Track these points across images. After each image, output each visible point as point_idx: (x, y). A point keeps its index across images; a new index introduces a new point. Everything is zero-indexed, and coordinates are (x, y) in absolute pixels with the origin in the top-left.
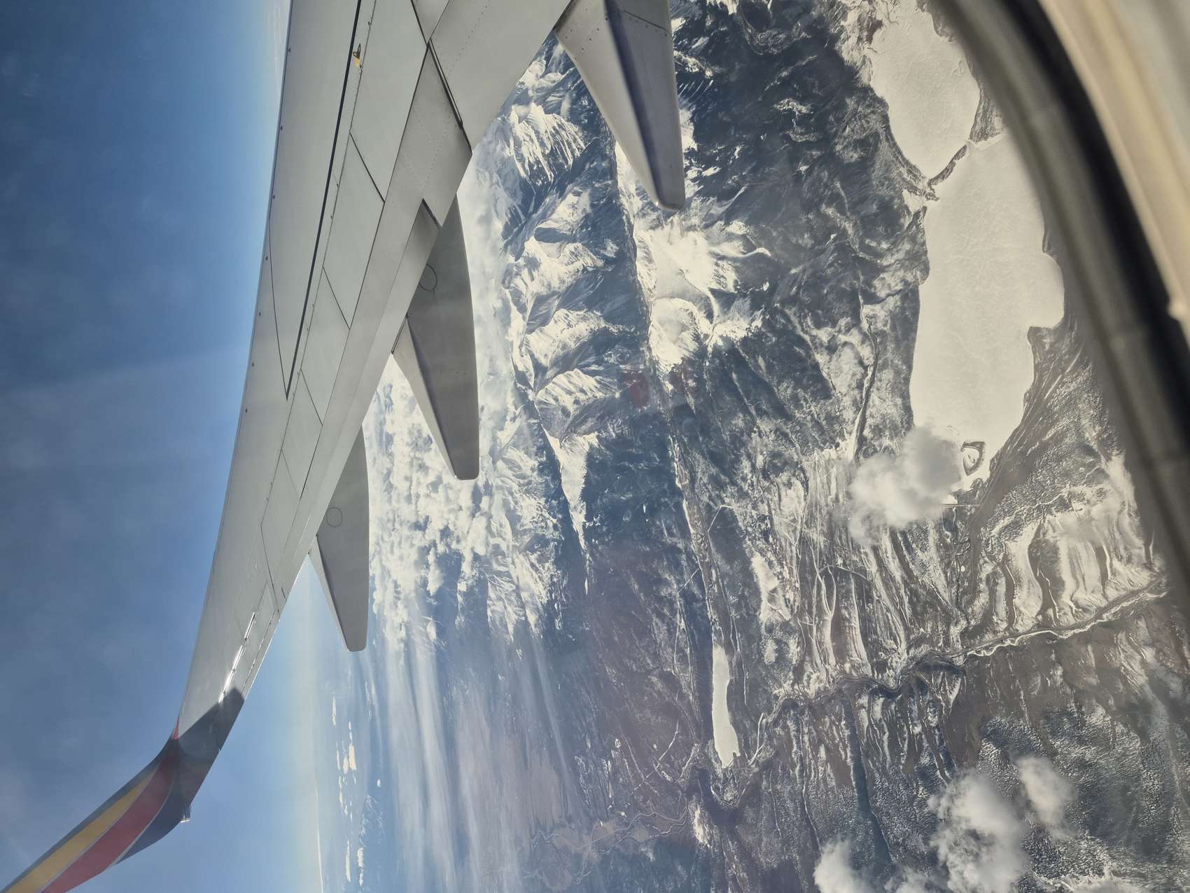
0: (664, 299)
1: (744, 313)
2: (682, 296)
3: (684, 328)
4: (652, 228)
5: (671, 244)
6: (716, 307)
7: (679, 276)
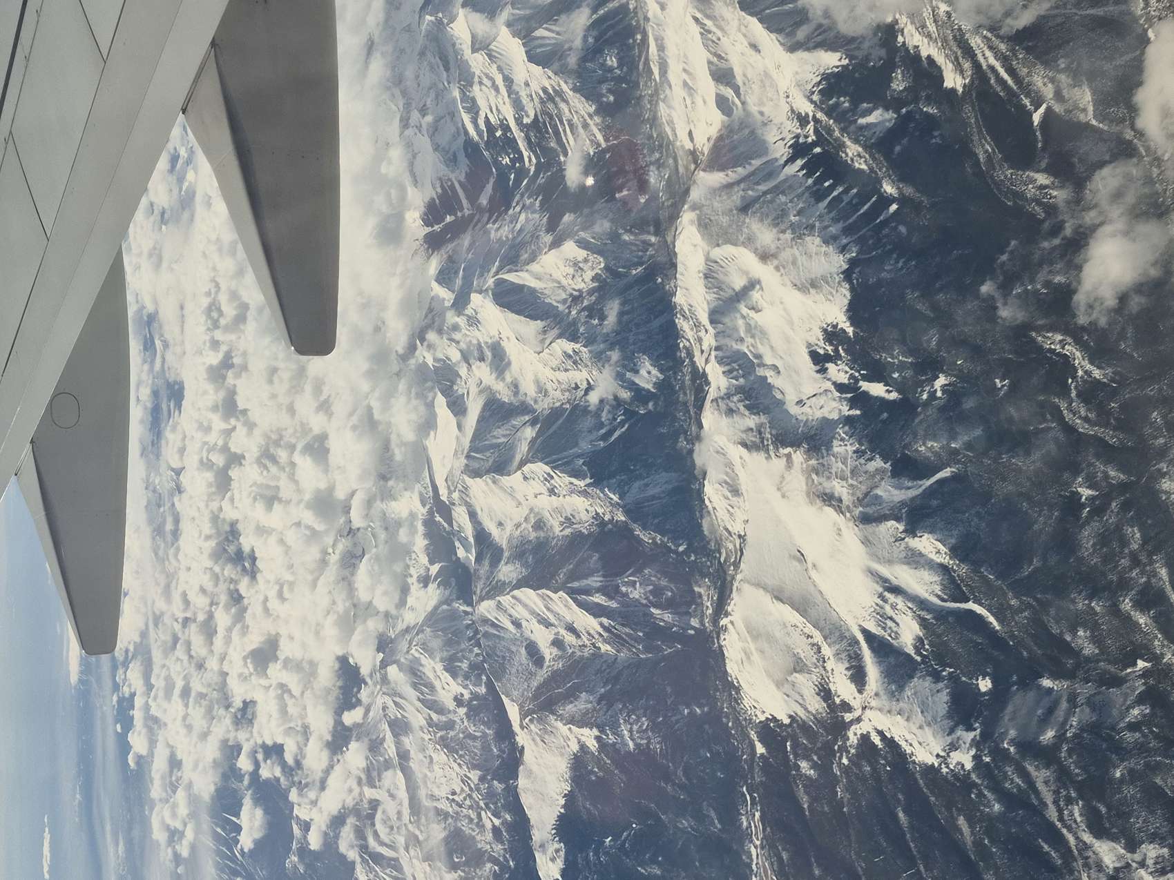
0: (761, 592)
1: (934, 719)
2: (802, 606)
3: (799, 666)
4: (744, 445)
5: (783, 496)
6: (873, 672)
7: (796, 563)
